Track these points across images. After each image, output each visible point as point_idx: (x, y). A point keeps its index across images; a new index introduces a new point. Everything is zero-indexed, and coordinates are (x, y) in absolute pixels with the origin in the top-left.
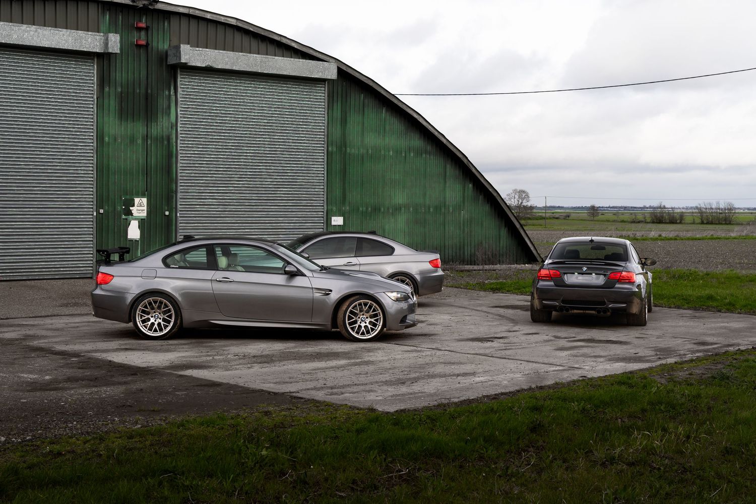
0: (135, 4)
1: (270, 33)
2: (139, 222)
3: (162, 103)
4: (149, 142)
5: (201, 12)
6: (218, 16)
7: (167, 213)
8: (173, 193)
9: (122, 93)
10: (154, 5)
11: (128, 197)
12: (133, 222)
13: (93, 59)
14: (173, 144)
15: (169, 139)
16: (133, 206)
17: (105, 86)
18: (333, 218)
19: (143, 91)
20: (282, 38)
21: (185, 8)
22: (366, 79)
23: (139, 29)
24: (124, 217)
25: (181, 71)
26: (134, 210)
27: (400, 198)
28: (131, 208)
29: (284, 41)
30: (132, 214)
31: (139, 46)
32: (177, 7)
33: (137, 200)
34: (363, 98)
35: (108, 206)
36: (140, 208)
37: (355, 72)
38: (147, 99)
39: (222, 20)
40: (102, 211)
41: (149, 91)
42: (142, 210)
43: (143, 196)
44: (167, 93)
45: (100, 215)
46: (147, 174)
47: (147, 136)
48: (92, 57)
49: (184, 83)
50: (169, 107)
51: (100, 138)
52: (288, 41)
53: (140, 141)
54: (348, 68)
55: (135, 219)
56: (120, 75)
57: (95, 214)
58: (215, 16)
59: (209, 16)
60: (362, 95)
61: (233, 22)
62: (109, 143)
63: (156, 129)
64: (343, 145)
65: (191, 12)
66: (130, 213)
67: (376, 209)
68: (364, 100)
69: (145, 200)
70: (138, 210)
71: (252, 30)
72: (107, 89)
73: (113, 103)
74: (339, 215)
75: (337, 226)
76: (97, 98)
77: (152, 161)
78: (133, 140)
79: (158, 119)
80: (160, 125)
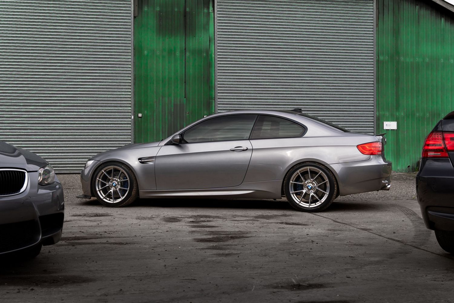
3: (202, 19)
4: (188, 54)
8: (212, 99)
9: (160, 11)
14: (211, 56)
15: (208, 51)
17: (143, 6)
18: (385, 123)
19: (182, 10)
34: (418, 9)
35: (147, 111)
38: (185, 16)
40: (140, 115)
41: (188, 9)
44: (206, 11)
45: (140, 119)
46: (185, 82)
47: (185, 49)
49: (222, 1)
50: (208, 23)
51: (138, 51)
53: (178, 54)
57: (133, 118)
60: (417, 7)
62: (147, 55)
63: (193, 43)
64: (396, 53)
68: (418, 11)
72: (146, 9)
73: (152, 21)
74: (393, 120)
75: (390, 131)
76: (135, 17)
77: (191, 71)
78: (171, 52)
79: (197, 35)
80: (198, 39)
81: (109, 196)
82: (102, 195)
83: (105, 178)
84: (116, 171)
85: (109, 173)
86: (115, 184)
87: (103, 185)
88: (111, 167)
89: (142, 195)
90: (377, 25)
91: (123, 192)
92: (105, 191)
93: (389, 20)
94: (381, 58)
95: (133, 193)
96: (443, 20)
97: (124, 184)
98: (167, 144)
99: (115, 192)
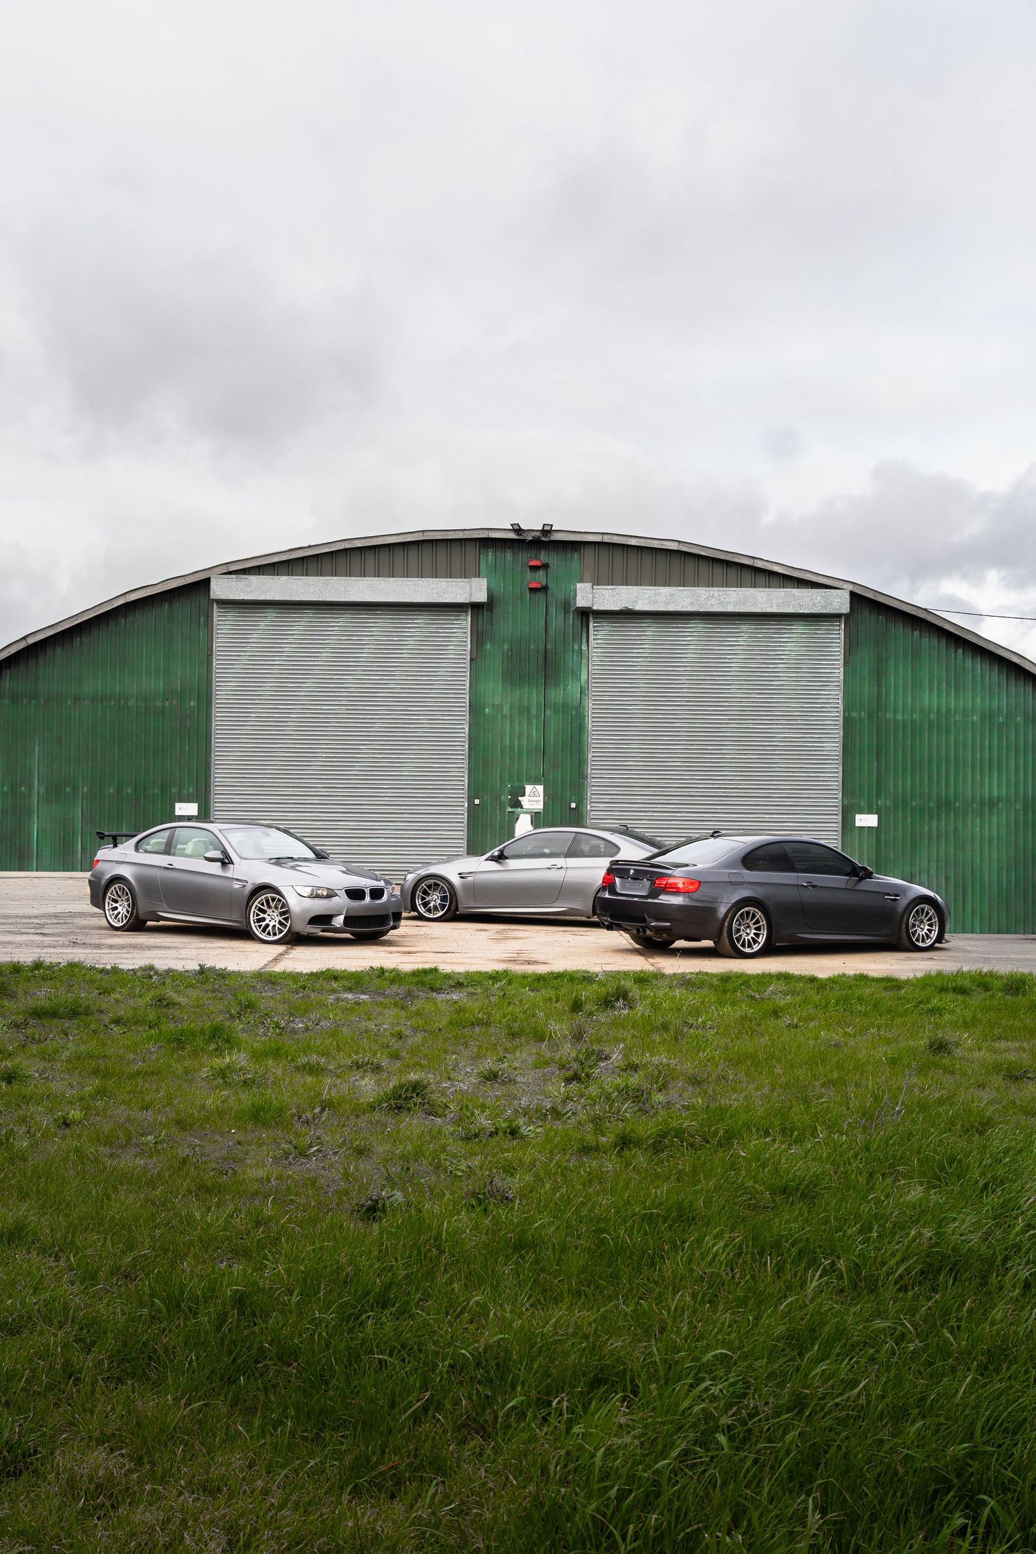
0: (521, 537)
1: (735, 556)
2: (532, 817)
3: (571, 660)
4: (548, 712)
5: (621, 538)
6: (649, 541)
7: (573, 805)
8: (583, 778)
9: (508, 651)
10: (550, 537)
11: (516, 784)
12: (522, 816)
13: (466, 612)
14: (583, 714)
15: (577, 707)
16: (524, 795)
17: (485, 644)
18: (858, 817)
19: (542, 646)
20: (756, 561)
21: (597, 535)
22: (914, 608)
23: (534, 568)
24: (509, 809)
25: (594, 618)
26: (524, 800)
27: (994, 787)
28: (520, 798)
29: (759, 564)
30: (521, 807)
31: (533, 590)
32: (583, 535)
33: (529, 788)
34: (917, 637)
35: (486, 796)
36: (534, 797)
37: (891, 600)
38: (546, 656)
39: (656, 544)
40: (477, 802)
41: (549, 646)
42: (537, 802)
43: (536, 782)
45: (476, 807)
46: (544, 752)
47: (544, 704)
48: (464, 609)
49: (599, 634)
50: (579, 666)
51: (475, 709)
52: (766, 564)
53: (534, 712)
54: (877, 595)
55: (527, 813)
56: (507, 626)
57: (466, 806)
58: (643, 540)
59: (633, 542)
61: (674, 546)
62: (489, 715)
63: (556, 695)
64: (879, 704)
65: (606, 539)
66: (518, 804)
67: (945, 805)
68: (917, 640)
69: (540, 788)
70: (529, 801)
71: (704, 554)
72: (488, 646)
73: (496, 665)
74: (870, 812)
75: (866, 831)
76: (471, 660)
77: (552, 737)
78: (524, 710)
79: (562, 682)
80: (565, 690)
81: (429, 911)
82: (422, 910)
83: (425, 892)
84: (436, 884)
85: (429, 887)
86: (435, 898)
87: (423, 899)
88: (431, 881)
89: (461, 910)
90: (846, 664)
91: (443, 907)
92: (425, 905)
93: (866, 656)
94: (854, 714)
95: (453, 907)
96: (960, 651)
97: (444, 899)
98: (487, 860)
99: (435, 907)
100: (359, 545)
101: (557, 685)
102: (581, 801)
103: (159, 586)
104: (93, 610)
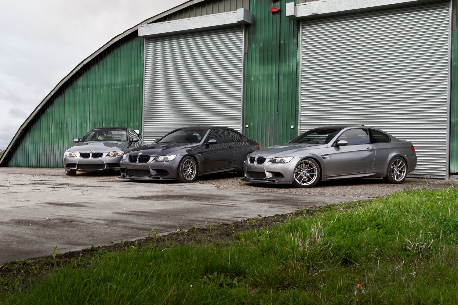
3: (292, 48)
4: (281, 77)
7: (292, 127)
8: (298, 112)
9: (263, 47)
13: (242, 29)
14: (298, 77)
15: (296, 74)
17: (251, 44)
19: (278, 43)
23: (275, 1)
25: (303, 23)
31: (274, 13)
35: (253, 123)
38: (280, 47)
40: (247, 126)
41: (282, 42)
44: (295, 41)
45: (247, 129)
46: (278, 99)
47: (279, 73)
48: (242, 28)
50: (296, 51)
51: (247, 78)
53: (274, 78)
57: (241, 128)
62: (254, 81)
63: (285, 68)
72: (254, 46)
73: (257, 55)
76: (245, 53)
77: (282, 90)
78: (269, 77)
80: (289, 65)
100: (196, 3)
101: (285, 62)
102: (296, 125)
103: (124, 34)
104: (103, 48)
